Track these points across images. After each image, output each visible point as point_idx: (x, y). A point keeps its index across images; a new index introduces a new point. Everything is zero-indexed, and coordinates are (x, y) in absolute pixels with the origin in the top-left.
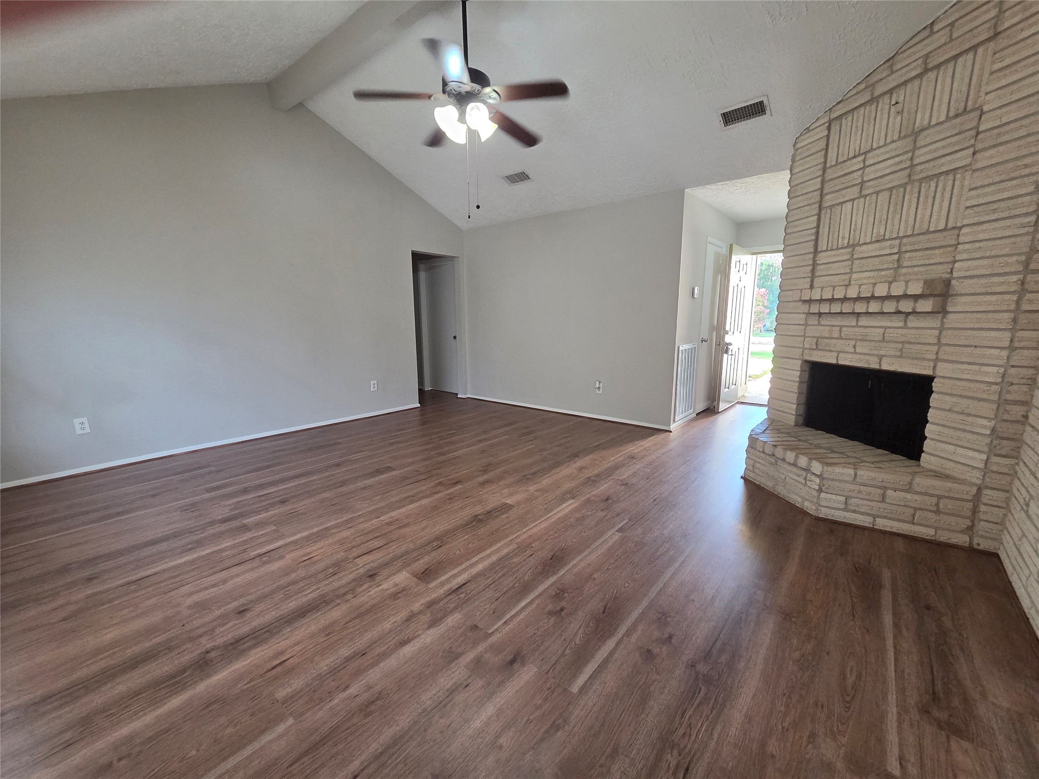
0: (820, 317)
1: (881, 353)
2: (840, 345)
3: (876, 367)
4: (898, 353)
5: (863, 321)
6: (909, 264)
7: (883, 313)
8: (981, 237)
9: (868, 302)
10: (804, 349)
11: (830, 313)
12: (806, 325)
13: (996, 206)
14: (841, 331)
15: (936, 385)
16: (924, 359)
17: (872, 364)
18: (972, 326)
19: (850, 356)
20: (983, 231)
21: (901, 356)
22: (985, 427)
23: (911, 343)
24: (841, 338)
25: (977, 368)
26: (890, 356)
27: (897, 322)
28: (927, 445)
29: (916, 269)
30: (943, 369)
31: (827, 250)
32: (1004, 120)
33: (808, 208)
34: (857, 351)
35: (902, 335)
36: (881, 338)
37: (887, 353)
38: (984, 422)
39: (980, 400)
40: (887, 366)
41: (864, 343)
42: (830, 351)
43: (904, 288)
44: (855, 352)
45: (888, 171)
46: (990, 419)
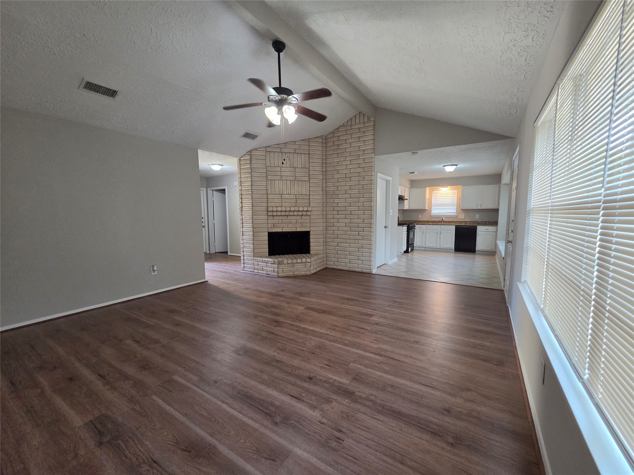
0: (273, 217)
1: (296, 226)
2: (283, 225)
3: (296, 231)
4: (301, 226)
5: (289, 218)
6: (299, 202)
7: (294, 215)
8: (314, 198)
9: (294, 212)
10: (268, 228)
11: (281, 215)
12: (268, 219)
13: (316, 192)
14: (282, 221)
15: (311, 233)
16: (307, 227)
17: (294, 230)
18: (316, 218)
19: (286, 228)
20: (315, 197)
21: (302, 227)
22: (322, 240)
23: (303, 223)
24: (282, 223)
25: (318, 227)
26: (299, 227)
27: (299, 218)
28: (311, 248)
29: (301, 204)
30: (312, 229)
31: (271, 194)
32: (314, 174)
33: (261, 178)
34: (289, 227)
35: (302, 221)
36: (295, 222)
37: (298, 226)
38: (322, 239)
39: (320, 235)
40: (299, 230)
41: (291, 224)
42: (279, 227)
43: (307, 209)
44: (288, 227)
45: (289, 175)
46: (322, 238)
